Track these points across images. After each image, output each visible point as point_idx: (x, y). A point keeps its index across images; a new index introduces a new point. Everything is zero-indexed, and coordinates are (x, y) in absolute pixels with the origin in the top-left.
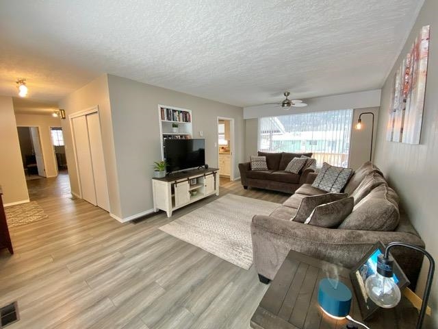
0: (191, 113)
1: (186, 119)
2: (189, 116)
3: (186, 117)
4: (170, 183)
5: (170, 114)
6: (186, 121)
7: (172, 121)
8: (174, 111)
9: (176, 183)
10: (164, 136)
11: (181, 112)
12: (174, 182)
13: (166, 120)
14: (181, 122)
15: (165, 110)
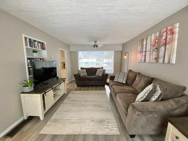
0: (45, 44)
1: (43, 48)
2: (45, 46)
3: (43, 46)
4: (42, 94)
5: (31, 43)
6: (43, 49)
7: (33, 48)
8: (35, 41)
9: (45, 93)
10: (28, 59)
11: (40, 42)
12: (44, 93)
13: (29, 47)
14: (40, 49)
15: (28, 40)
